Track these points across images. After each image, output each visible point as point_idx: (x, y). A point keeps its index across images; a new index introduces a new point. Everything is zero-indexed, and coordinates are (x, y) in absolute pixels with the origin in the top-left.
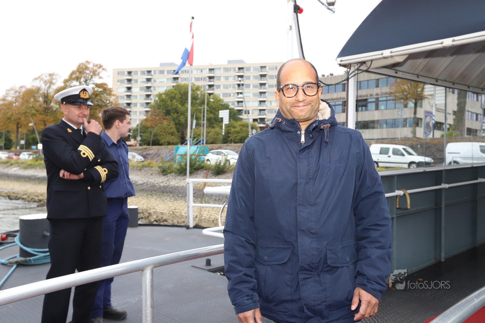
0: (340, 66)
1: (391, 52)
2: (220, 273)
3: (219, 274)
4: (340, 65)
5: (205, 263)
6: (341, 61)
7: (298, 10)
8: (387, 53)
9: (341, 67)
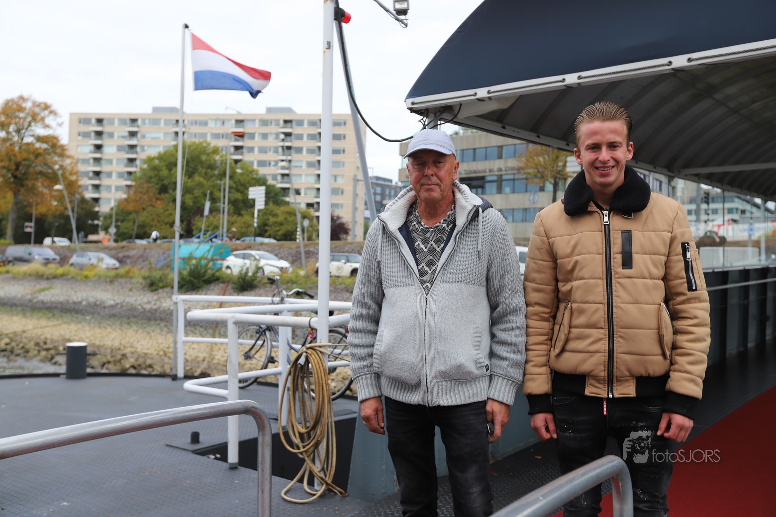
0: (411, 112)
1: (489, 92)
2: (214, 455)
3: (212, 457)
4: (412, 110)
5: (189, 439)
6: (413, 103)
7: (341, 16)
8: (482, 92)
9: (414, 114)
